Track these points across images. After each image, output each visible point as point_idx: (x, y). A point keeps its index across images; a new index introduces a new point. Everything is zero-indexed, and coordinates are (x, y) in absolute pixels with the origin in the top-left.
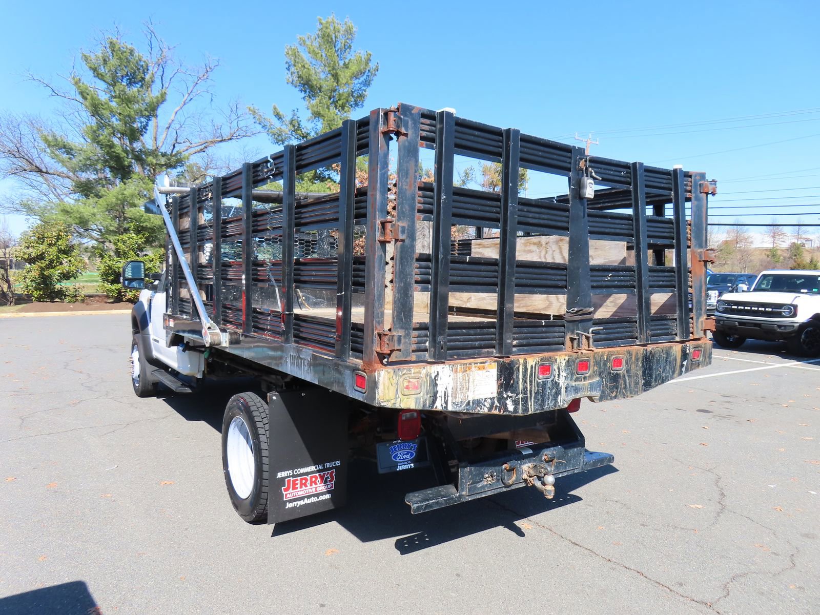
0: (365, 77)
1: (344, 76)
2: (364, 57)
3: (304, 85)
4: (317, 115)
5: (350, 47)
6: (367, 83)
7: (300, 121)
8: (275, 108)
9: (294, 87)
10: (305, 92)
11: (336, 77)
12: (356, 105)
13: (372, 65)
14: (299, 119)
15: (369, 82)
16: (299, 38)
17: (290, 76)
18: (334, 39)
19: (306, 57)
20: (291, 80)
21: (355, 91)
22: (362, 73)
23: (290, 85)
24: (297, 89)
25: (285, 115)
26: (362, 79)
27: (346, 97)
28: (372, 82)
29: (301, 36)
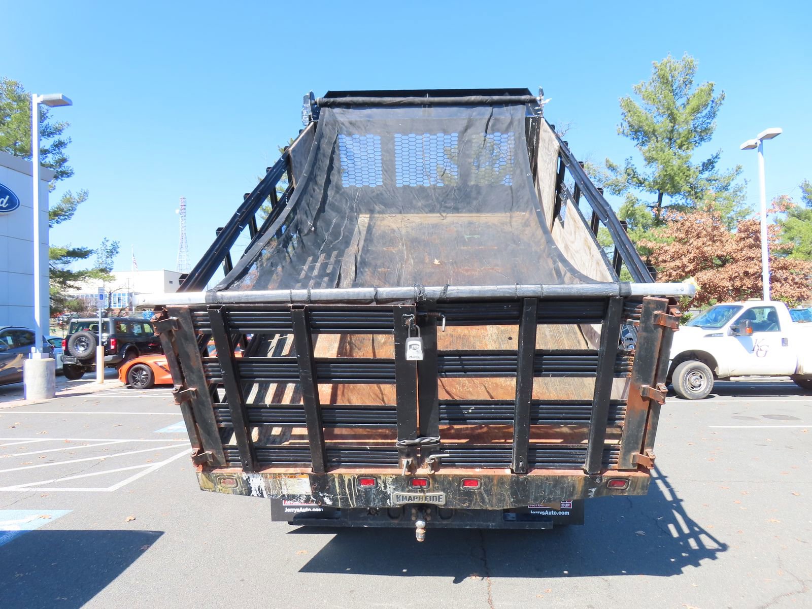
0: (709, 108)
1: (683, 114)
2: (705, 88)
3: (636, 132)
4: (650, 160)
5: (691, 83)
6: (712, 115)
7: (635, 168)
8: (607, 161)
9: (625, 137)
10: (638, 139)
11: (673, 118)
12: (702, 139)
13: (715, 95)
14: (634, 167)
15: (714, 113)
16: (634, 87)
17: (620, 127)
18: (670, 79)
19: (639, 104)
20: (621, 130)
21: (698, 126)
22: (706, 106)
23: (621, 136)
24: (629, 138)
25: (618, 166)
26: (705, 112)
27: (686, 135)
28: (717, 113)
29: (636, 86)
